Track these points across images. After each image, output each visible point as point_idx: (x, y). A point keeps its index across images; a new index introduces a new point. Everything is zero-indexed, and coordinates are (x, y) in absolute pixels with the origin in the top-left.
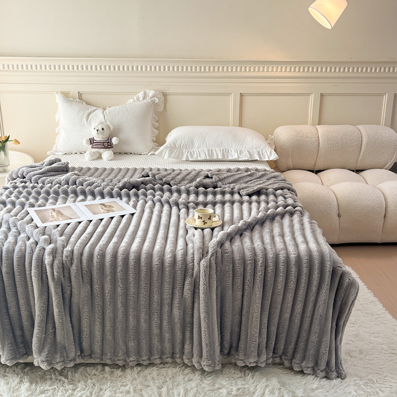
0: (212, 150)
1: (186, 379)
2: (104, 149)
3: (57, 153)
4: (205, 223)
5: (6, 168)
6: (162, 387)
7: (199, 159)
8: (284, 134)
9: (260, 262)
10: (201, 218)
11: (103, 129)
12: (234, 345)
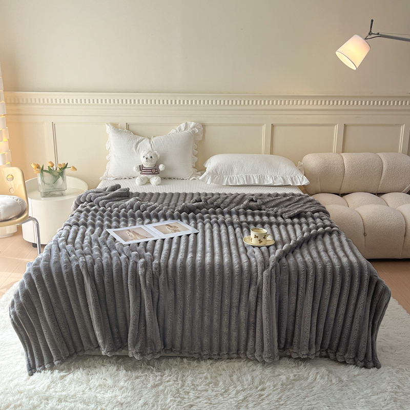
0: (249, 176)
1: (250, 370)
2: (152, 175)
3: (109, 179)
4: (260, 241)
5: (63, 192)
6: (233, 376)
7: (238, 184)
8: (312, 161)
9: (311, 272)
10: (257, 237)
11: (151, 157)
12: (289, 340)
